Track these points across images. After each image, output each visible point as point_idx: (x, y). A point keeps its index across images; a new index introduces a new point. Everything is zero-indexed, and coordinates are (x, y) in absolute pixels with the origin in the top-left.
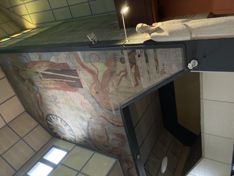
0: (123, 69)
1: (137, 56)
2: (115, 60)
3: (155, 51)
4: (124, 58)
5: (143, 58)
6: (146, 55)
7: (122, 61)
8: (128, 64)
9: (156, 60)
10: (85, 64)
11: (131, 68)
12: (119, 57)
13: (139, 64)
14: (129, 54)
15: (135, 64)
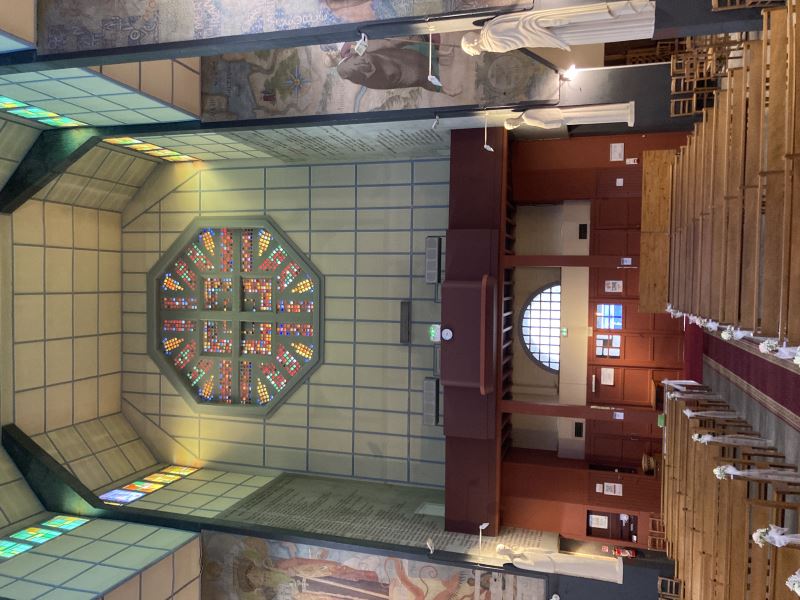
0: (468, 594)
1: (492, 580)
2: (461, 579)
3: (515, 577)
4: (474, 580)
5: (500, 584)
6: (504, 580)
7: (471, 582)
8: (478, 587)
9: (515, 588)
10: (409, 578)
11: (481, 593)
12: (467, 577)
13: (492, 589)
14: (482, 576)
15: (488, 589)
